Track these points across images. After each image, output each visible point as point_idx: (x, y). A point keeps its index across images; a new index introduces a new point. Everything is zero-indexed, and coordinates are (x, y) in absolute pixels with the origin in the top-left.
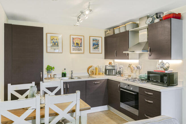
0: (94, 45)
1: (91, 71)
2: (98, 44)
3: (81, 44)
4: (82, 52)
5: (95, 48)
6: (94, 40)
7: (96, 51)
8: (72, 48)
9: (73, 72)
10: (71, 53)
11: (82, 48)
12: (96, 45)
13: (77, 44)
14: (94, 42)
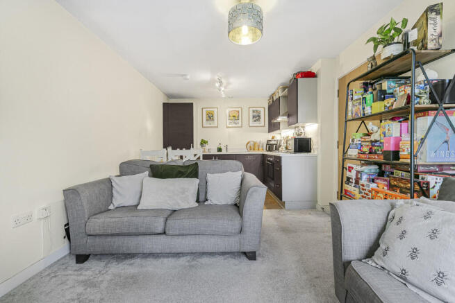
0: (254, 117)
1: (254, 146)
2: (259, 116)
3: (238, 117)
4: (240, 125)
5: (255, 121)
6: (254, 112)
7: (257, 124)
8: (228, 121)
9: (228, 147)
10: (227, 127)
11: (240, 121)
12: (257, 117)
13: (234, 116)
14: (255, 114)
